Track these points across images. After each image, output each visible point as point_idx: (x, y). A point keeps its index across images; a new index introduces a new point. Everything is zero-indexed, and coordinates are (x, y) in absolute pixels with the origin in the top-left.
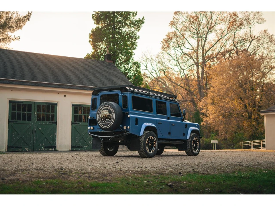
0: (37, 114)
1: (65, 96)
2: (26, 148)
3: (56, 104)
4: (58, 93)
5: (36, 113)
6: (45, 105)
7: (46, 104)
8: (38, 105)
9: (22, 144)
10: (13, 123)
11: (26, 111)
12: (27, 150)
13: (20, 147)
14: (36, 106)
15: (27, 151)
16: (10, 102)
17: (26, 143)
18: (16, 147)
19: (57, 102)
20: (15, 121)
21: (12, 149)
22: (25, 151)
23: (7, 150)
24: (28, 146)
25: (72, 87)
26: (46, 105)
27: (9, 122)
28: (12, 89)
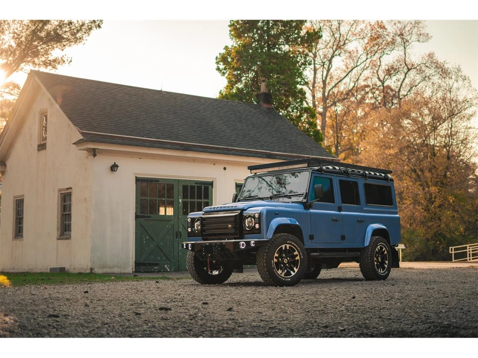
0: (183, 202)
1: (225, 169)
2: (166, 266)
3: (211, 184)
4: (214, 162)
5: (180, 201)
6: (194, 184)
7: (196, 183)
8: (183, 186)
9: (159, 258)
10: (142, 219)
11: (164, 197)
12: (168, 268)
13: (157, 265)
14: (181, 188)
15: (169, 270)
16: (138, 180)
17: (166, 257)
18: (149, 264)
19: (212, 181)
20: (146, 215)
21: (142, 267)
22: (164, 271)
23: (134, 270)
24: (169, 261)
25: (238, 153)
26: (196, 185)
27: (137, 217)
28: (141, 156)
